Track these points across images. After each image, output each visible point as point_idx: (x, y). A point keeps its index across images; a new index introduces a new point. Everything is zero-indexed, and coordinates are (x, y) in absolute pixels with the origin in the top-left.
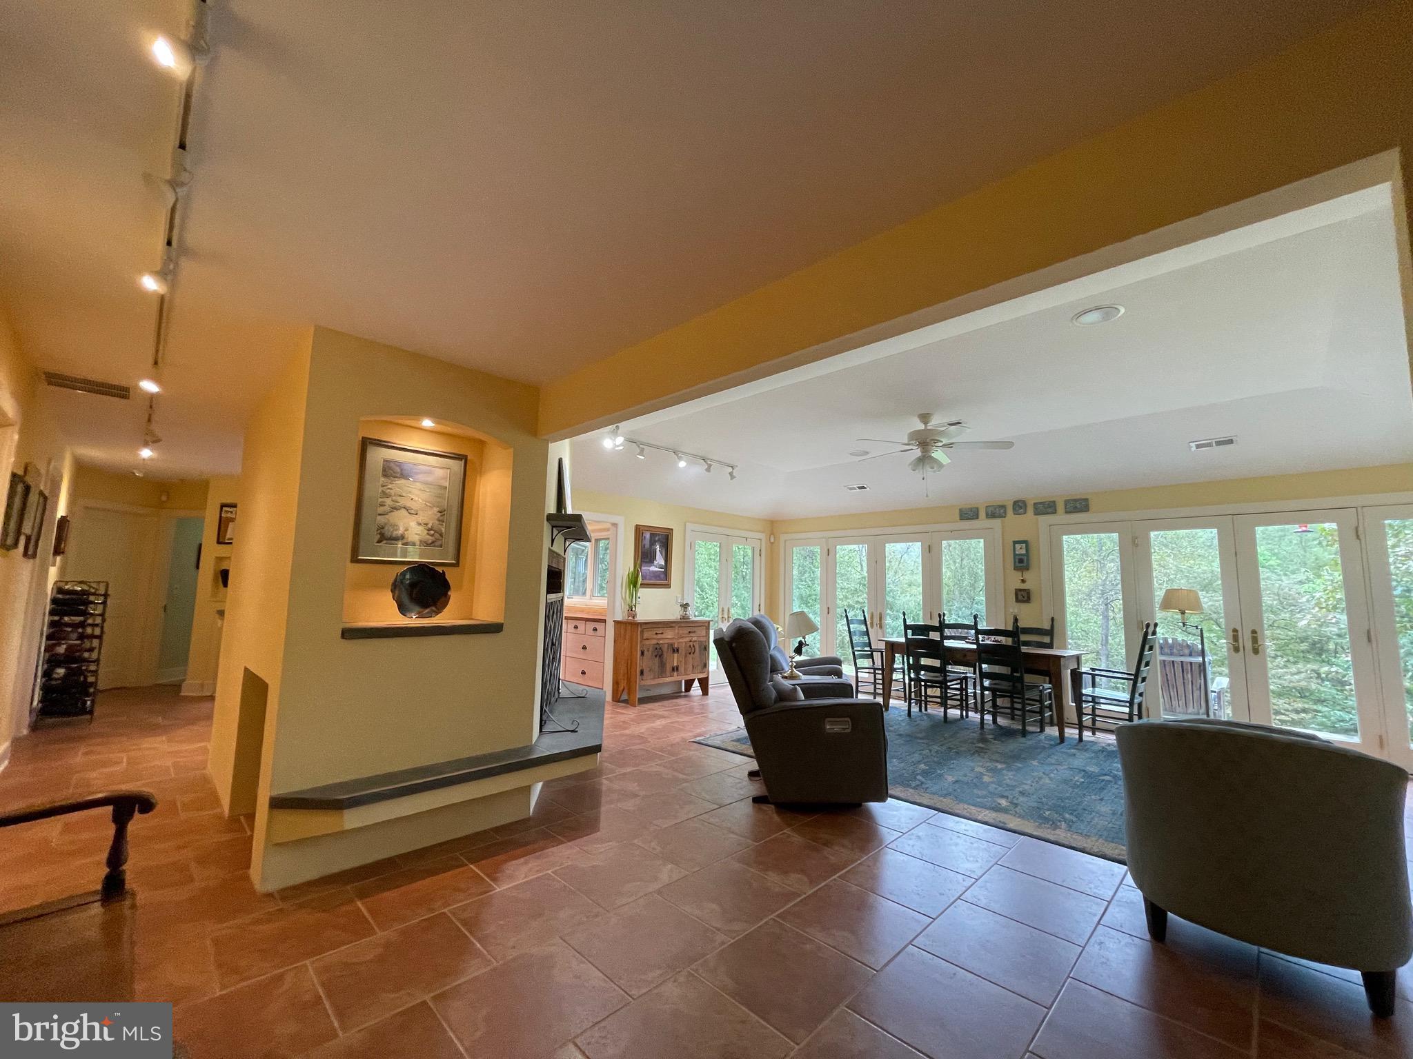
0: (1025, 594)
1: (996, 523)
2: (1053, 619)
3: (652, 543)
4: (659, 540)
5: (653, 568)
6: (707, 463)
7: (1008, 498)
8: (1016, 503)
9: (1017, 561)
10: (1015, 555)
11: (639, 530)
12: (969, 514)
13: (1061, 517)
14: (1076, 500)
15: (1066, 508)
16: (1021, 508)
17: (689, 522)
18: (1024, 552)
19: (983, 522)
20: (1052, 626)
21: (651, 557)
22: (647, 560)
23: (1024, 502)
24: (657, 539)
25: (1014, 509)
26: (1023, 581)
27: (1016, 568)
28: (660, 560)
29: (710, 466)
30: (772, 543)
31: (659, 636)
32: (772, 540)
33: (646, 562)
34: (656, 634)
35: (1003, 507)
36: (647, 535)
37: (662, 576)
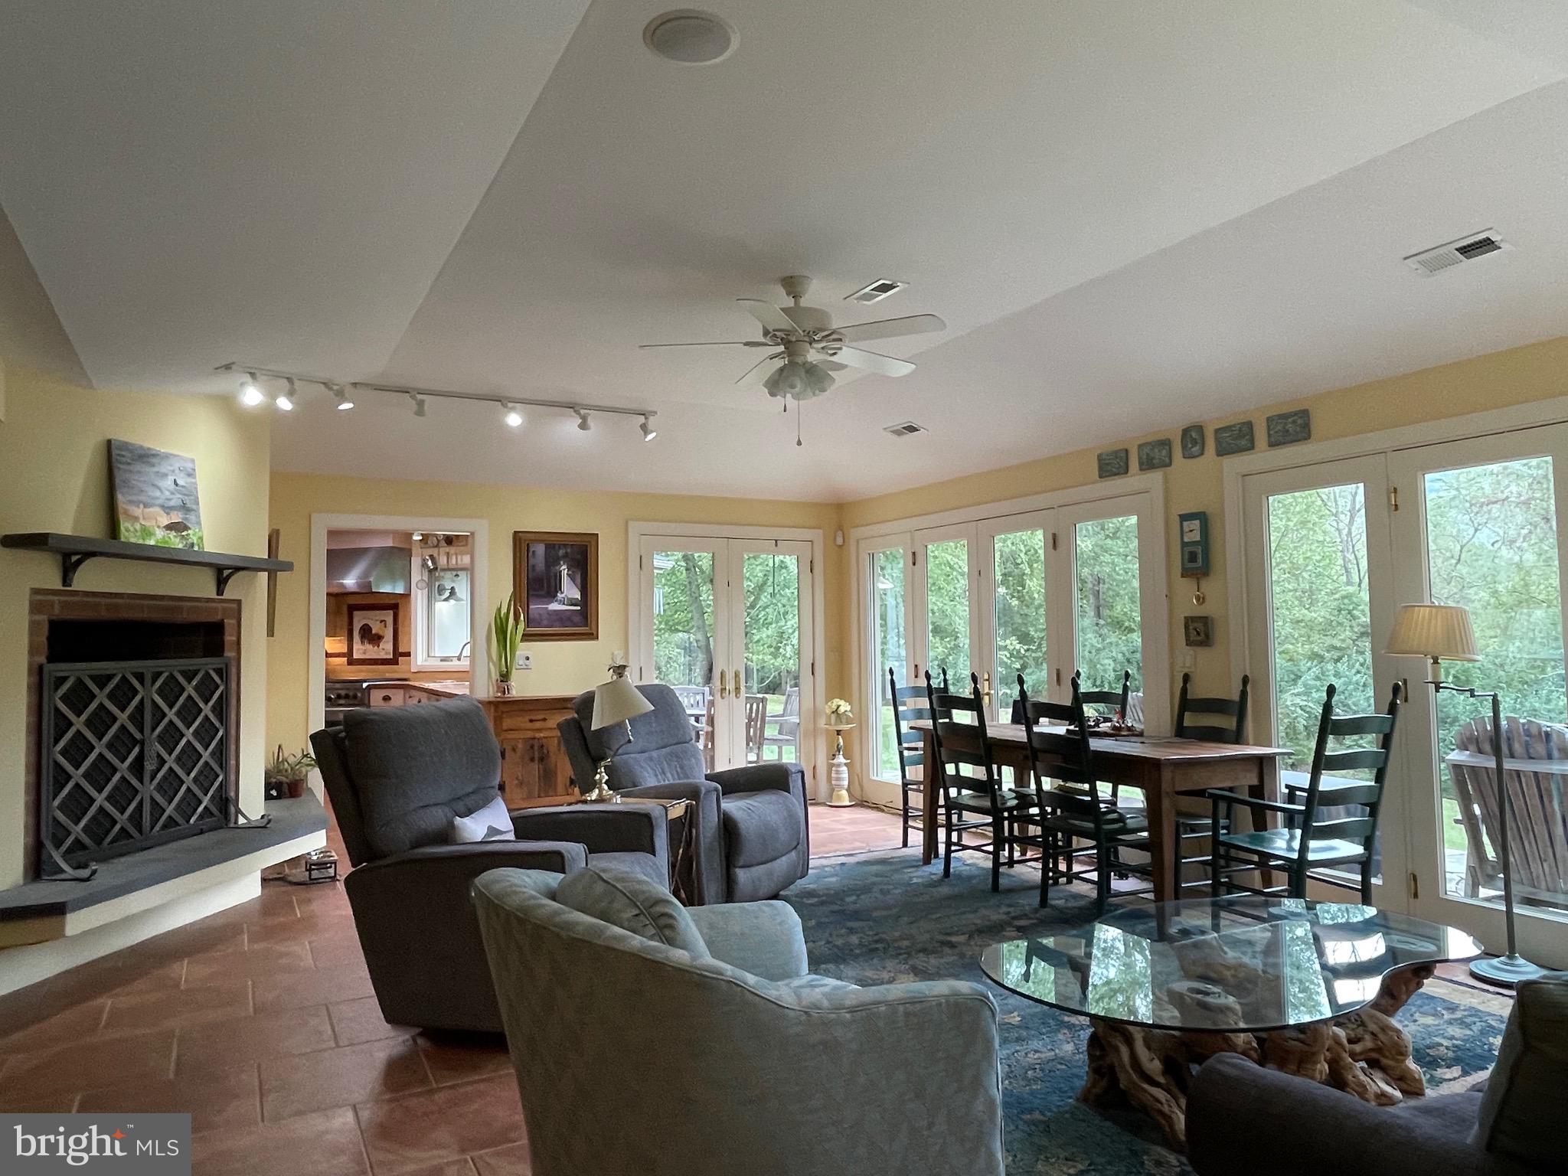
0: (1200, 626)
1: (1156, 477)
2: (1245, 680)
3: (552, 561)
4: (566, 555)
5: (554, 606)
6: (579, 414)
7: (1170, 425)
8: (1186, 432)
9: (1186, 557)
10: (1184, 544)
11: (522, 542)
12: (1112, 465)
13: (1262, 457)
14: (1283, 417)
15: (1269, 435)
16: (1194, 442)
17: (632, 520)
18: (1196, 536)
19: (1136, 480)
20: (1244, 694)
21: (549, 586)
22: (543, 593)
23: (1200, 428)
24: (561, 552)
25: (1184, 447)
26: (1201, 600)
27: (1186, 573)
28: (570, 590)
29: (584, 418)
30: (840, 546)
31: (538, 725)
32: (840, 541)
33: (538, 596)
34: (531, 721)
35: (1166, 444)
36: (540, 549)
37: (577, 619)
